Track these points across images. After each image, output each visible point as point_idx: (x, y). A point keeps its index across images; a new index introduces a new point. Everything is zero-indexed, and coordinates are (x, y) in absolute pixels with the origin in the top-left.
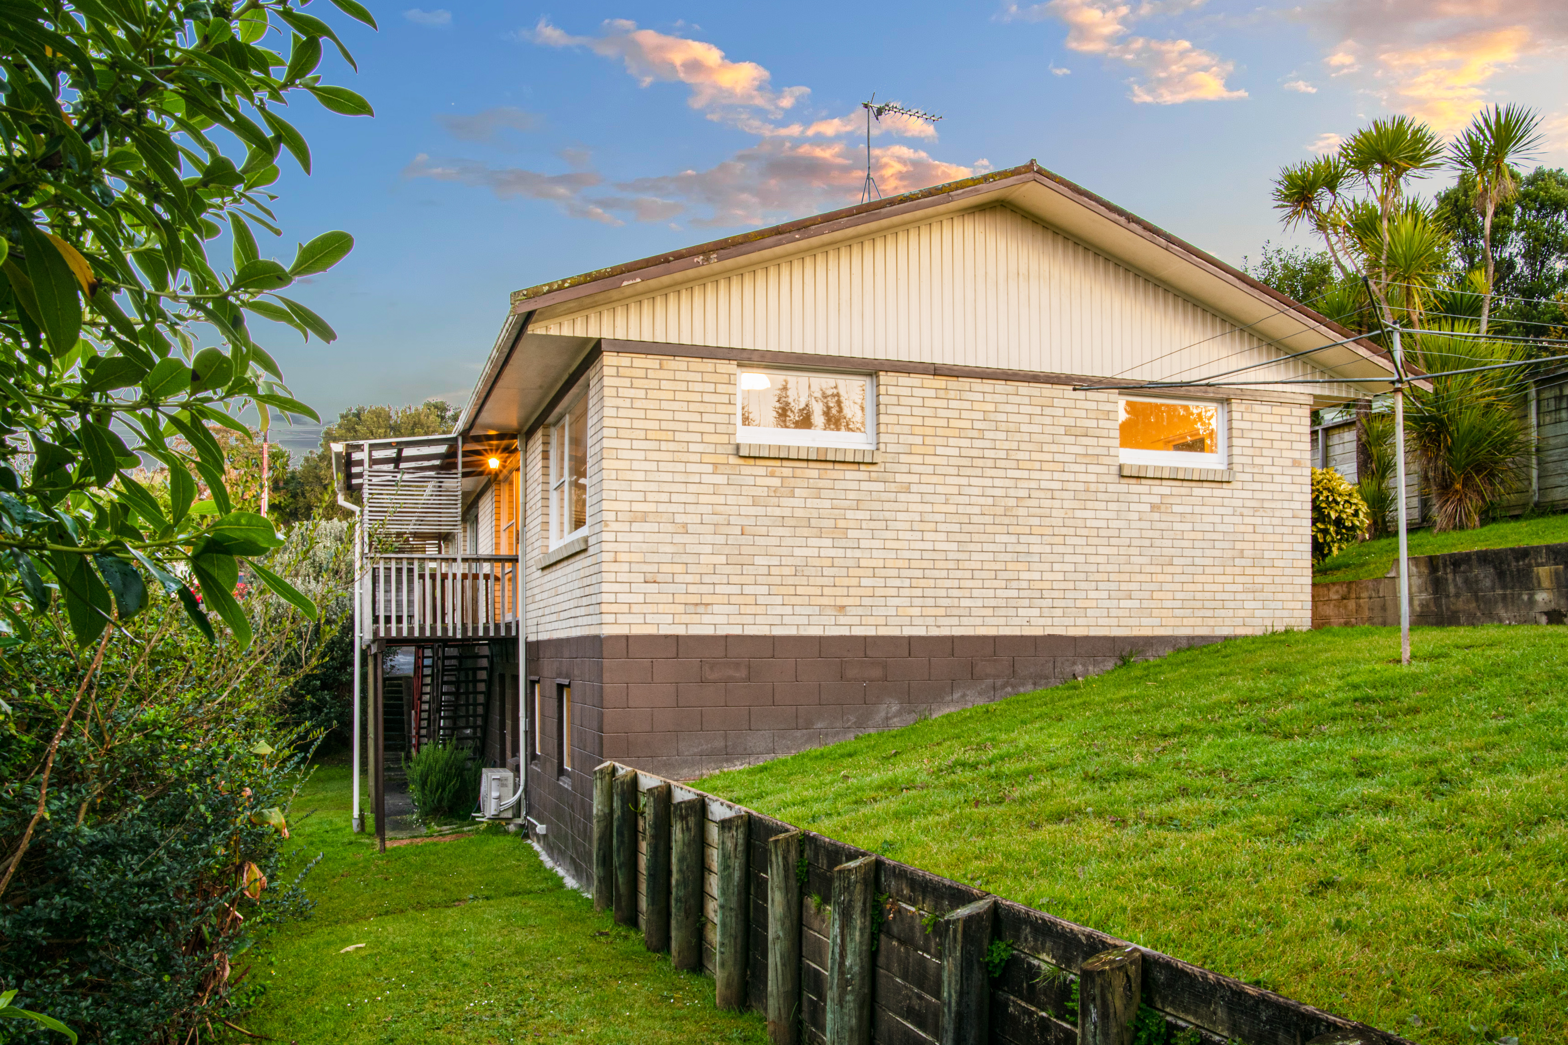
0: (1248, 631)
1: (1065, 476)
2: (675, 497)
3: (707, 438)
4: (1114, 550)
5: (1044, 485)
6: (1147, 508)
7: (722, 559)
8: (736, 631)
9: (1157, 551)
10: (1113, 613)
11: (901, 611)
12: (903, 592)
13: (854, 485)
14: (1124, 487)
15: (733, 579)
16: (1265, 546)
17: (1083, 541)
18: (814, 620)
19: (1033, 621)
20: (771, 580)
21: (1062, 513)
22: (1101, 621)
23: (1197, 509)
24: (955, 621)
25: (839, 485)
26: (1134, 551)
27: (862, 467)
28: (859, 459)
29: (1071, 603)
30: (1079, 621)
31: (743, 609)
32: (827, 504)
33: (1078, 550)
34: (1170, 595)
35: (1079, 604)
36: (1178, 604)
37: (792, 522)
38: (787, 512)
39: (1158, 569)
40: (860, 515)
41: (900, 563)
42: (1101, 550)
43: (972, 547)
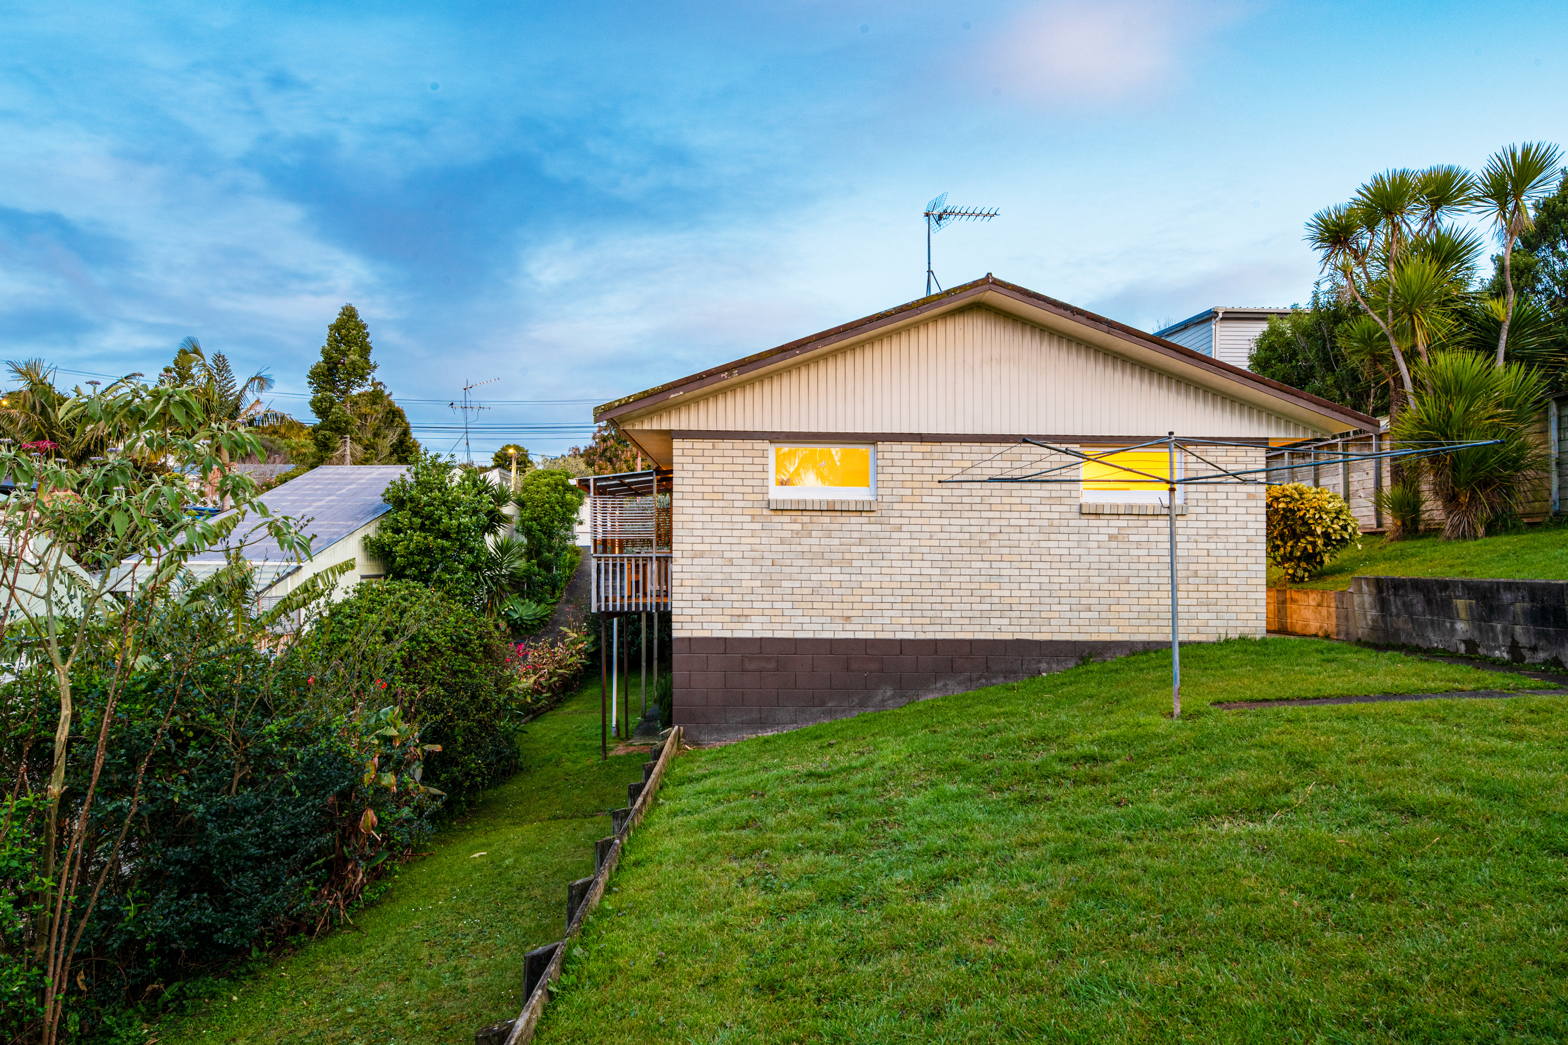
0: (1202, 638)
1: (1032, 515)
2: (724, 540)
3: (747, 497)
4: (1076, 572)
5: (1013, 522)
6: (1106, 538)
7: (758, 583)
8: (768, 635)
9: (1115, 573)
10: (1074, 622)
11: (894, 621)
12: (895, 606)
13: (858, 527)
14: (1084, 522)
15: (766, 598)
16: (1218, 567)
17: (1048, 565)
18: (826, 627)
19: (1003, 628)
20: (794, 598)
21: (1029, 544)
22: (1063, 629)
23: (1152, 538)
24: (938, 628)
25: (845, 527)
26: (1092, 573)
27: (864, 514)
28: (859, 508)
29: (1037, 615)
30: (1043, 629)
31: (774, 619)
32: (837, 542)
33: (1043, 573)
34: (1127, 608)
35: (1043, 615)
36: (1135, 615)
37: (810, 556)
38: (806, 548)
39: (1116, 587)
40: (862, 549)
41: (893, 585)
42: (1063, 572)
43: (952, 571)
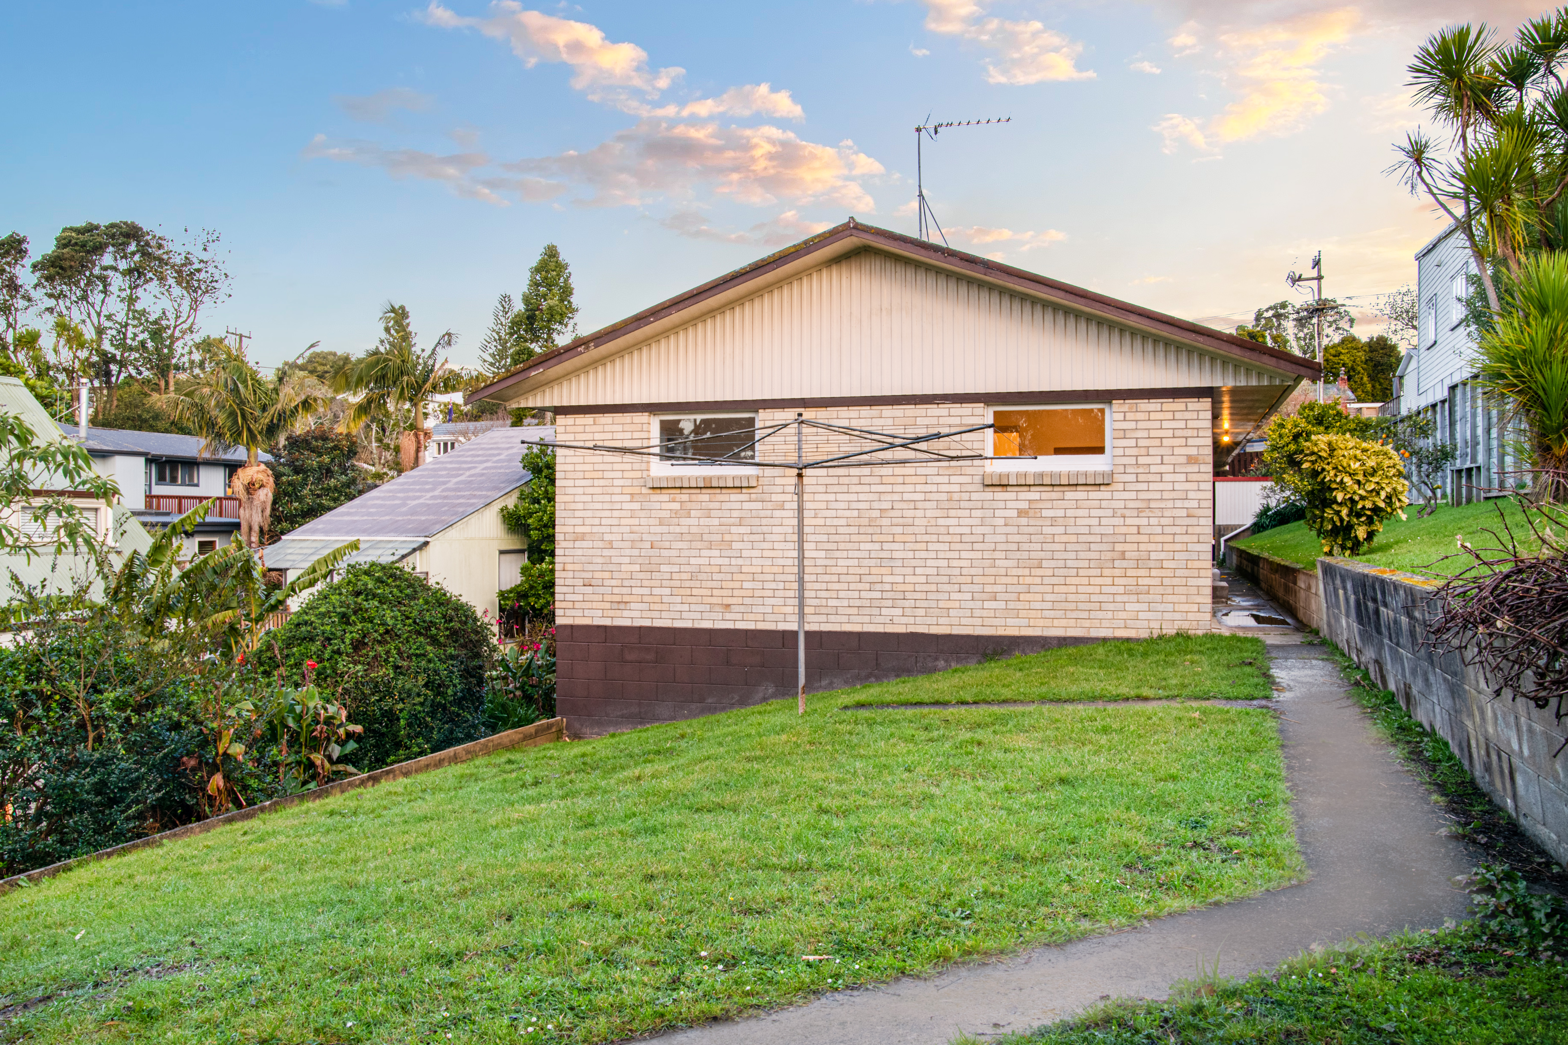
0: (1132, 634)
1: (928, 488)
2: (604, 521)
3: (626, 475)
4: (979, 555)
5: (906, 497)
6: (1014, 513)
7: (637, 568)
8: (647, 623)
9: (1025, 555)
10: (977, 613)
11: (776, 610)
12: (778, 594)
13: (737, 506)
14: (988, 495)
15: (645, 583)
16: (1152, 547)
17: (946, 547)
18: (705, 615)
19: (896, 620)
20: (673, 583)
21: (924, 522)
22: (964, 621)
23: (1070, 513)
24: (823, 618)
25: (726, 506)
26: (997, 555)
27: (744, 491)
28: (737, 484)
29: (933, 604)
30: (941, 621)
31: (653, 607)
32: (716, 522)
33: (941, 555)
34: (1039, 597)
35: (941, 605)
36: (1049, 605)
37: (688, 537)
38: (685, 530)
39: (1026, 572)
40: (742, 530)
41: (775, 569)
42: (964, 555)
43: (838, 554)
